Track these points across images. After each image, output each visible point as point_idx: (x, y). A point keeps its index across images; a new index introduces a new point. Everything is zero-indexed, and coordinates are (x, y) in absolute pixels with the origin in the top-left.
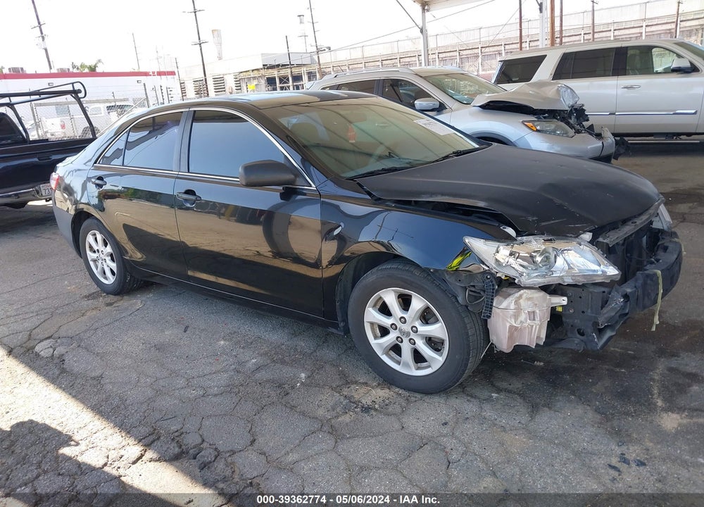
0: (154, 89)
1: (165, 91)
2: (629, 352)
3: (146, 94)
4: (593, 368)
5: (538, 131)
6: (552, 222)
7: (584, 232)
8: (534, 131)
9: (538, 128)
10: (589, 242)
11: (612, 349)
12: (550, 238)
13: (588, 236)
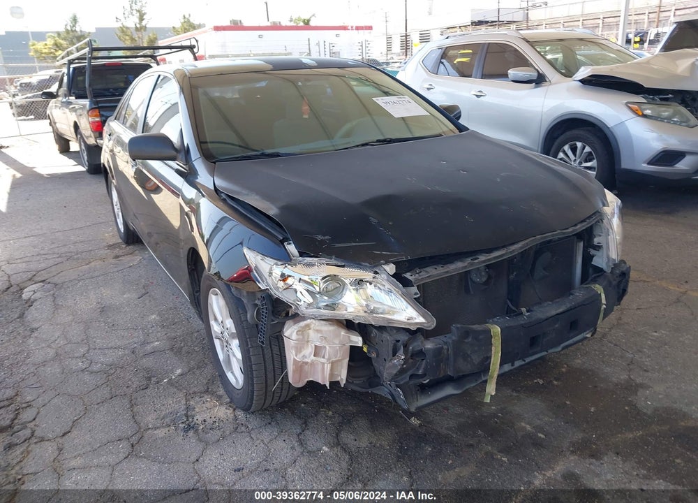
0: (318, 44)
1: (327, 47)
2: (540, 435)
3: (309, 49)
4: (472, 445)
5: (645, 116)
6: (354, 244)
7: (387, 263)
8: (639, 116)
9: (648, 112)
10: (393, 276)
11: (523, 424)
12: (343, 264)
13: (391, 268)
